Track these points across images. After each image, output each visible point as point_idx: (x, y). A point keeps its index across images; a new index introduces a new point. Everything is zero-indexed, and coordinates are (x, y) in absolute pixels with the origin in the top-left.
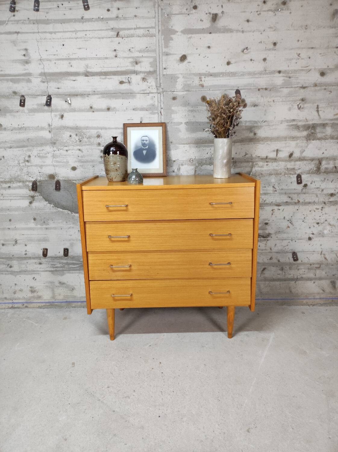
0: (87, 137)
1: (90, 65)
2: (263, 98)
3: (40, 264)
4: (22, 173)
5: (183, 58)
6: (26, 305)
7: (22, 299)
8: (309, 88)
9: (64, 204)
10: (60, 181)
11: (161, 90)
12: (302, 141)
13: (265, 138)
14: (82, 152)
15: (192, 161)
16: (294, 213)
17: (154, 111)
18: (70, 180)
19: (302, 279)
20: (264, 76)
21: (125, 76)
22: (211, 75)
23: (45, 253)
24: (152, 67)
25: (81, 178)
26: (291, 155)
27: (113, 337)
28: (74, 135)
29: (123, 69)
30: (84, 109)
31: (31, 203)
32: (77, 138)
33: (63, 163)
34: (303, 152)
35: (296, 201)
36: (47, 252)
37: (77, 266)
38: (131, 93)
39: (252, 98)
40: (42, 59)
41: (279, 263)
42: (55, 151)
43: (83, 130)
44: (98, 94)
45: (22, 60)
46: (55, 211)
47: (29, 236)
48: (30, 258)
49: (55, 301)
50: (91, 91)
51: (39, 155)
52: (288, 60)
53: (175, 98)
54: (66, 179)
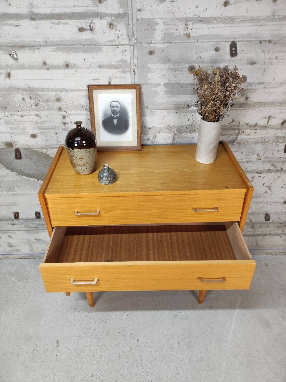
0: (44, 100)
1: (35, 3)
2: (263, 54)
3: (13, 224)
6: (7, 256)
7: (2, 252)
9: (28, 172)
10: (19, 149)
11: (134, 41)
13: (258, 103)
14: (41, 117)
15: (170, 128)
16: (275, 180)
17: (125, 69)
18: (32, 148)
19: (270, 234)
20: (271, 23)
21: (85, 21)
22: (201, 21)
24: (122, 8)
25: (43, 147)
26: (284, 123)
28: (28, 98)
29: (82, 10)
30: (36, 66)
32: (32, 102)
33: (19, 130)
35: (279, 169)
36: (18, 215)
38: (95, 45)
39: (251, 53)
41: (251, 222)
42: (8, 117)
43: (38, 92)
44: (51, 46)
48: (2, 220)
49: (33, 253)
50: (42, 42)
53: (152, 52)
54: (26, 148)
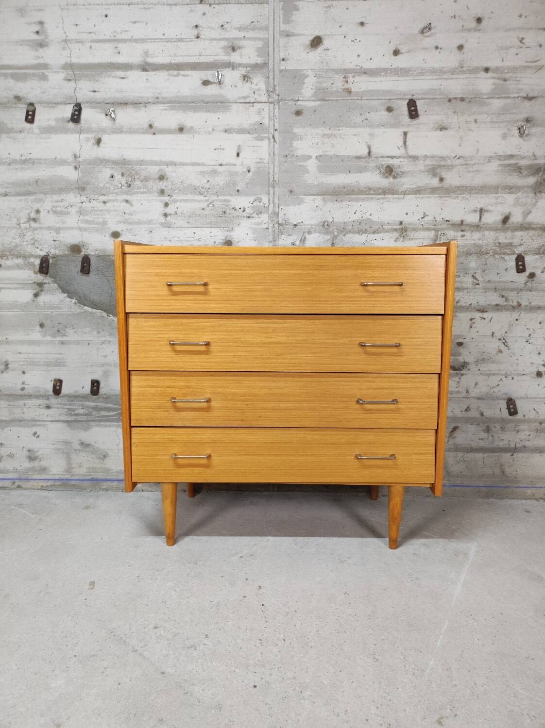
0: (142, 178)
1: (151, 52)
2: (456, 116)
3: (48, 407)
4: (24, 242)
5: (316, 42)
6: (19, 482)
7: (13, 472)
8: (539, 100)
9: (95, 298)
10: (89, 257)
12: (526, 194)
13: (459, 187)
14: (132, 205)
15: (327, 225)
16: (511, 325)
17: (262, 135)
18: (109, 256)
19: (524, 449)
20: (458, 76)
21: (212, 72)
22: (365, 73)
23: (58, 388)
24: (262, 57)
26: (506, 220)
27: (172, 540)
29: (210, 59)
30: (138, 129)
31: (36, 295)
32: (124, 181)
33: (96, 224)
34: (528, 214)
35: (515, 304)
36: (61, 386)
37: (114, 413)
38: (222, 103)
39: (438, 115)
40: (69, 40)
41: (483, 417)
42: (84, 203)
43: (135, 167)
44: (163, 103)
45: (32, 41)
46: (78, 310)
47: (30, 356)
48: (30, 396)
49: (71, 478)
50: (152, 98)
51: (54, 209)
52: (503, 49)
53: (300, 112)
54: (100, 255)
